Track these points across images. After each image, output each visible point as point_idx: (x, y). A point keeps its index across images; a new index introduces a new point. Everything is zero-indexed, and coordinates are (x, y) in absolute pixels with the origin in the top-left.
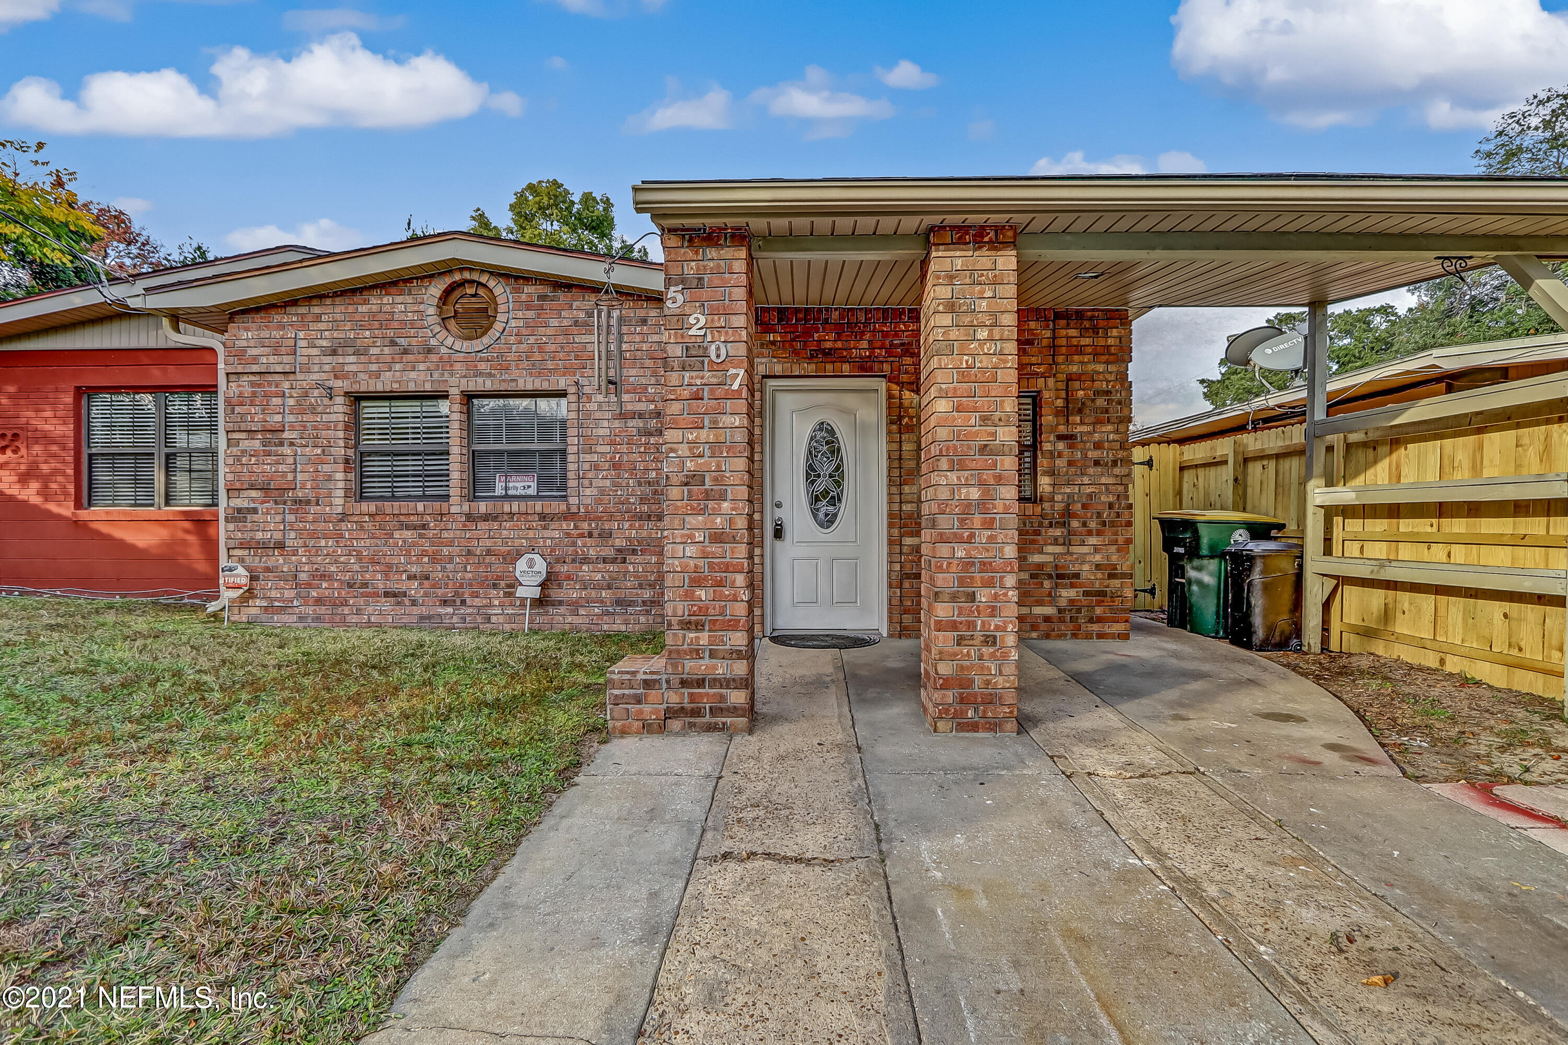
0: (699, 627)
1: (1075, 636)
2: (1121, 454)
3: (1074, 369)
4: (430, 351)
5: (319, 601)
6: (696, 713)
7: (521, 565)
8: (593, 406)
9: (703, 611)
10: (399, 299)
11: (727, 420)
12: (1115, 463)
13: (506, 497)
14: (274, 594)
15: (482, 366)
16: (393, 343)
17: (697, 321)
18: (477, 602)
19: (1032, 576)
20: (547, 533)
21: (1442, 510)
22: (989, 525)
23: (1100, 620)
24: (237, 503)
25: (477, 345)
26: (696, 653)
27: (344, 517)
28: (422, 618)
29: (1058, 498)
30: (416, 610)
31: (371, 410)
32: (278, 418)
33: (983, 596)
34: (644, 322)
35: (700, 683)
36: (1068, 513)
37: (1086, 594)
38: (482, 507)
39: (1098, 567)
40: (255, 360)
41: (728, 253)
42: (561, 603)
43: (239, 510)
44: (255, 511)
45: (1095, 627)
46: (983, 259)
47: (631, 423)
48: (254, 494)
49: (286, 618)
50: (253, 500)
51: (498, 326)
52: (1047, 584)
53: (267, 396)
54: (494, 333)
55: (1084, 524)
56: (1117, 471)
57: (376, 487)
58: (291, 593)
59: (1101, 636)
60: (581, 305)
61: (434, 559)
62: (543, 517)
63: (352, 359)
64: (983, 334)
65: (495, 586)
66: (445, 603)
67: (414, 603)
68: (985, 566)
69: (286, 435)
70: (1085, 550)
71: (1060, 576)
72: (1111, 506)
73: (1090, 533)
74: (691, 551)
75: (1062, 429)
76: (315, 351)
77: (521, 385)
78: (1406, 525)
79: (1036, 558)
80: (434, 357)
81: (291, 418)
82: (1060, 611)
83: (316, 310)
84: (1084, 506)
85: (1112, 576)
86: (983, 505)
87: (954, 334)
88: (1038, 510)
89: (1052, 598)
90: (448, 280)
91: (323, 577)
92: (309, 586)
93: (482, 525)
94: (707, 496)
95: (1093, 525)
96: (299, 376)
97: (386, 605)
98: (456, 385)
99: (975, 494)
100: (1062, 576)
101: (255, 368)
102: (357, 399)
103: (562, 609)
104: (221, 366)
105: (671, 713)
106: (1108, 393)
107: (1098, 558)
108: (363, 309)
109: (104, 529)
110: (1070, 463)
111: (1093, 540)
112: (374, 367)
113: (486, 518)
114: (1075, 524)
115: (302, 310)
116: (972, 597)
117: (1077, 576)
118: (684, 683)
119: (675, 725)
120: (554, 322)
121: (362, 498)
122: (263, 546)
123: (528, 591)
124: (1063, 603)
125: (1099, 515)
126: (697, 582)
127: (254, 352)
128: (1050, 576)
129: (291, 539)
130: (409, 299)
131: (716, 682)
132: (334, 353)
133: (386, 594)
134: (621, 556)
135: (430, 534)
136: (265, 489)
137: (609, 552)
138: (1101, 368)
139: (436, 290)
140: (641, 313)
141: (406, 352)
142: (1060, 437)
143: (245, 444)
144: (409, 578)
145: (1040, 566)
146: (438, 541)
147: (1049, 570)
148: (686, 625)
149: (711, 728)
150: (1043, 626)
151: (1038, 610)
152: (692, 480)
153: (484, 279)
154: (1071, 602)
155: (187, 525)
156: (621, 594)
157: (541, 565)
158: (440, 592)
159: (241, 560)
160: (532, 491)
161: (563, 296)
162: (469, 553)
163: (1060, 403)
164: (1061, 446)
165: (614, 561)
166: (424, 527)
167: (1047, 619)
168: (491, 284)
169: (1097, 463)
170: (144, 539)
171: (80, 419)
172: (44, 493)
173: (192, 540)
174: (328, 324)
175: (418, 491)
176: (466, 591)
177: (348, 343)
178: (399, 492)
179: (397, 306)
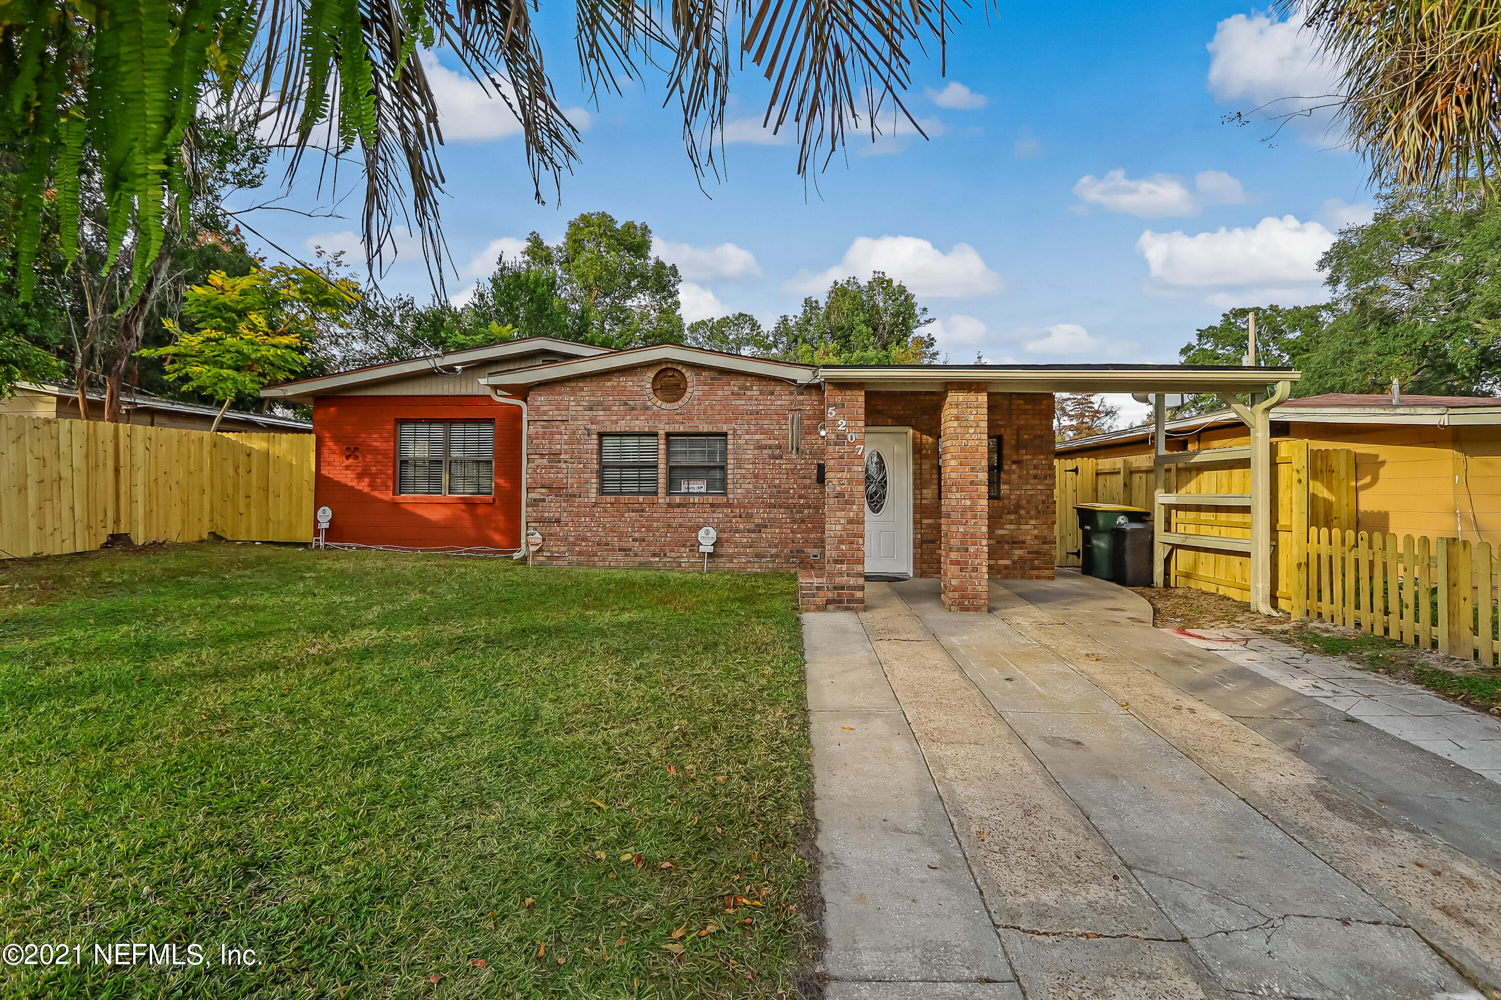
0: (842, 562)
1: (1023, 577)
2: (1049, 472)
3: (1022, 422)
4: (647, 408)
5: (580, 553)
6: (841, 602)
7: (701, 533)
8: (741, 442)
9: (844, 555)
10: (630, 378)
11: (855, 468)
12: (1045, 478)
13: (688, 493)
14: (554, 549)
15: (677, 417)
16: (626, 404)
17: (842, 424)
18: (673, 555)
19: (997, 542)
20: (715, 515)
22: (975, 517)
23: (1037, 568)
24: (533, 495)
25: (675, 405)
26: (841, 574)
27: (596, 504)
28: (641, 563)
29: (1013, 497)
30: (637, 559)
31: (607, 441)
32: (558, 447)
33: (972, 549)
34: (772, 393)
35: (842, 588)
36: (1018, 506)
37: (1029, 553)
38: (678, 499)
39: (1036, 537)
40: (545, 413)
41: (856, 392)
42: (722, 556)
43: (535, 500)
44: (544, 500)
45: (1035, 572)
46: (972, 397)
47: (765, 452)
48: (543, 490)
49: (560, 563)
50: (542, 494)
51: (687, 395)
52: (1006, 547)
53: (552, 433)
54: (686, 398)
55: (1028, 513)
56: (1047, 482)
57: (610, 486)
58: (565, 549)
59: (1038, 577)
60: (735, 385)
61: (649, 529)
62: (712, 505)
63: (601, 413)
64: (972, 431)
65: (684, 546)
66: (654, 555)
67: (636, 555)
68: (973, 536)
69: (562, 456)
70: (1028, 527)
71: (1014, 543)
72: (1043, 502)
73: (1031, 518)
74: (838, 527)
75: (1015, 457)
76: (580, 408)
77: (701, 429)
79: (1001, 532)
80: (649, 412)
81: (566, 447)
82: (1014, 562)
83: (581, 384)
84: (1028, 502)
85: (1044, 543)
86: (971, 508)
87: (959, 430)
88: (1001, 504)
89: (1008, 555)
90: (659, 368)
91: (583, 540)
92: (575, 544)
93: (677, 510)
94: (847, 502)
95: (1033, 513)
96: (571, 422)
97: (620, 556)
98: (662, 429)
99: (968, 503)
100: (1016, 543)
101: (545, 418)
102: (601, 435)
104: (525, 416)
105: (829, 602)
106: (1041, 436)
107: (1036, 532)
108: (608, 384)
109: (410, 508)
110: (1020, 477)
111: (1033, 522)
112: (614, 418)
113: (679, 506)
114: (1022, 512)
115: (573, 384)
116: (967, 550)
117: (1024, 542)
118: (835, 588)
119: (830, 607)
120: (720, 393)
121: (603, 494)
122: (550, 521)
123: (707, 548)
124: (1015, 558)
125: (1037, 507)
126: (841, 542)
127: (545, 408)
128: (1008, 543)
129: (565, 517)
130: (635, 379)
131: (850, 588)
132: (591, 409)
133: (620, 550)
134: (759, 529)
135: (646, 514)
136: (549, 488)
137: (751, 526)
138: (1037, 422)
139: (651, 374)
140: (770, 388)
141: (633, 409)
142: (1014, 462)
143: (539, 462)
144: (635, 540)
145: (1003, 536)
146: (650, 519)
147: (1007, 538)
148: (836, 562)
149: (847, 609)
150: (1005, 572)
151: (1001, 562)
152: (839, 495)
153: (679, 368)
154: (1021, 558)
156: (759, 550)
157: (713, 533)
158: (651, 549)
159: (535, 529)
160: (704, 490)
161: (725, 379)
162: (669, 526)
163: (1013, 442)
164: (1014, 467)
165: (754, 532)
166: (642, 511)
167: (1006, 567)
168: (684, 371)
169: (1035, 477)
170: (436, 515)
171: (396, 439)
172: (372, 485)
173: (466, 516)
174: (588, 392)
175: (636, 489)
176: (667, 549)
177: (599, 404)
178: (624, 490)
179: (628, 383)
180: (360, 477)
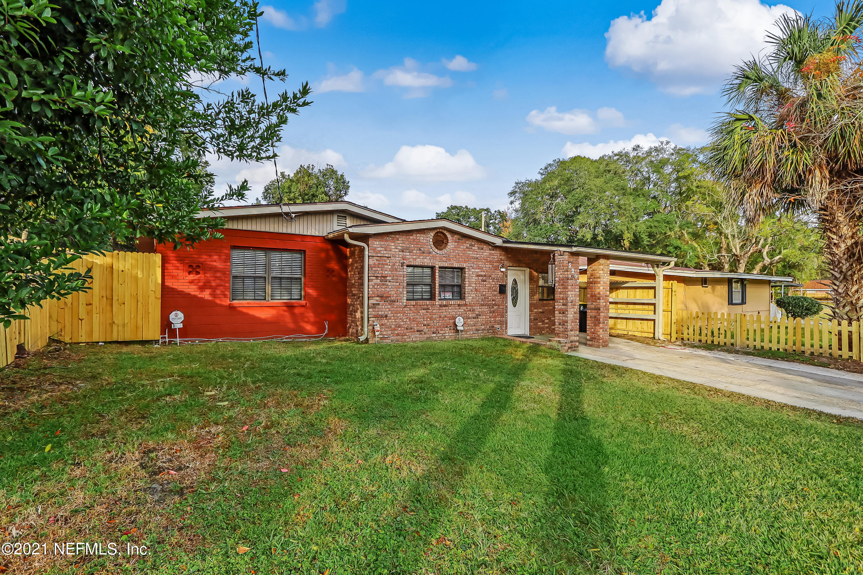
0: (572, 331)
4: (430, 253)
5: (398, 335)
7: (457, 320)
8: (471, 273)
9: (573, 327)
10: (422, 235)
13: (445, 299)
14: (384, 333)
15: (444, 259)
16: (420, 250)
18: (442, 332)
20: (460, 310)
21: (628, 303)
25: (443, 252)
26: (572, 336)
27: (406, 306)
28: (427, 338)
30: (426, 336)
32: (386, 272)
34: (482, 249)
35: (573, 342)
40: (379, 252)
43: (374, 304)
44: (379, 304)
47: (480, 278)
48: (378, 298)
49: (387, 341)
50: (377, 301)
51: (448, 247)
53: (383, 264)
54: (447, 249)
58: (390, 332)
60: (468, 243)
62: (459, 305)
63: (408, 254)
65: (447, 327)
66: (433, 333)
67: (425, 334)
69: (388, 278)
76: (397, 250)
78: (619, 306)
80: (431, 255)
81: (390, 273)
83: (397, 236)
90: (436, 231)
91: (399, 327)
92: (395, 330)
93: (444, 308)
96: (392, 258)
97: (417, 335)
98: (437, 264)
101: (379, 255)
102: (407, 267)
104: (366, 253)
108: (411, 237)
109: (244, 310)
112: (414, 257)
113: (445, 306)
115: (393, 236)
120: (462, 247)
121: (408, 299)
122: (382, 316)
123: (460, 328)
127: (379, 249)
130: (424, 236)
132: (403, 251)
133: (417, 331)
134: (478, 316)
135: (430, 311)
136: (381, 297)
137: (474, 315)
139: (433, 234)
140: (482, 246)
141: (423, 253)
143: (375, 281)
144: (424, 325)
146: (432, 314)
153: (445, 232)
156: (477, 327)
157: (462, 320)
158: (432, 329)
160: (451, 297)
161: (464, 240)
162: (440, 317)
165: (475, 318)
166: (428, 309)
168: (447, 234)
170: (264, 314)
171: (231, 261)
172: (213, 295)
174: (401, 242)
175: (420, 297)
176: (439, 329)
177: (407, 248)
178: (415, 297)
179: (421, 237)
180: (202, 289)
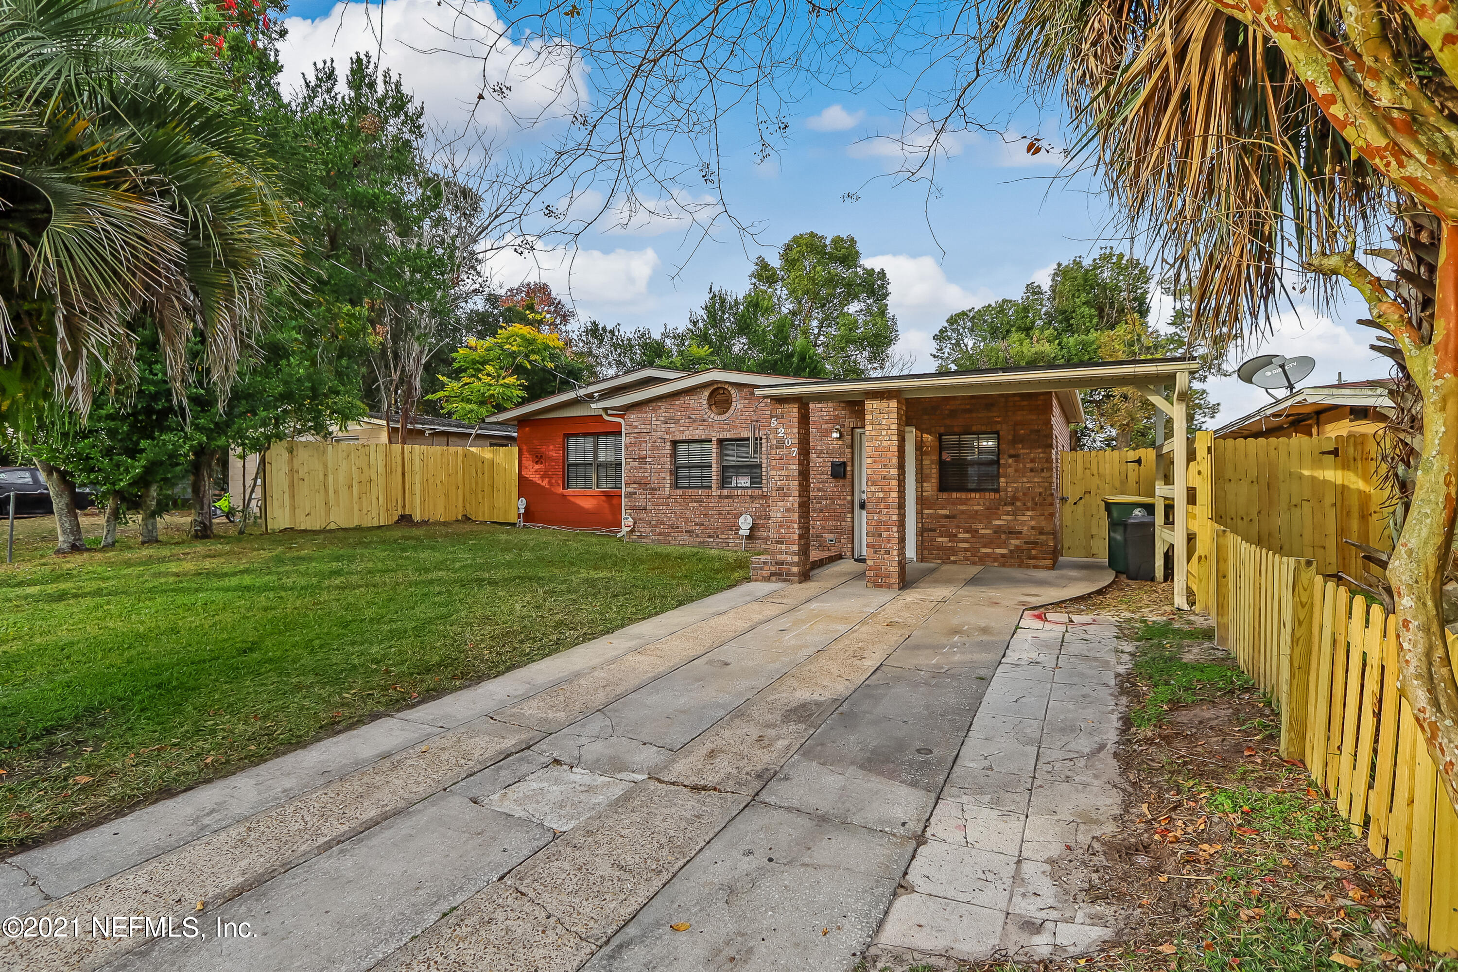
0: (782, 543)
1: (1020, 566)
2: (1046, 465)
3: (1019, 418)
4: (704, 421)
5: (660, 534)
6: (781, 575)
7: (741, 520)
9: (783, 537)
11: (792, 467)
12: (1042, 470)
13: (737, 487)
14: (643, 530)
15: (725, 427)
16: (689, 418)
17: (782, 430)
18: (723, 536)
19: (995, 532)
20: (753, 505)
23: (1034, 558)
24: (629, 490)
25: (724, 417)
26: (781, 553)
27: (670, 496)
28: (700, 543)
29: (1009, 489)
30: (698, 539)
31: (682, 448)
32: (645, 453)
33: (885, 534)
35: (782, 564)
36: (1015, 499)
37: (1026, 543)
38: (726, 492)
39: (1033, 528)
40: (636, 427)
41: (791, 406)
42: (759, 538)
43: (630, 493)
44: (636, 493)
45: (1032, 562)
46: (884, 404)
48: (635, 486)
49: (646, 541)
50: (635, 489)
51: (732, 408)
52: (1003, 536)
53: (640, 443)
54: (731, 411)
55: (1024, 504)
56: (1043, 475)
57: (684, 483)
58: (649, 530)
59: (1035, 567)
61: (706, 515)
62: (751, 497)
63: (673, 426)
64: (884, 433)
65: (731, 530)
66: (710, 537)
67: (697, 536)
68: (886, 523)
69: (647, 460)
70: (1025, 518)
71: (1010, 533)
72: (1040, 494)
73: (1028, 509)
74: (779, 515)
75: (1012, 452)
76: (659, 423)
77: (742, 436)
79: (998, 522)
80: (706, 424)
81: (650, 453)
82: (1011, 551)
83: (659, 404)
84: (1024, 494)
85: (1041, 534)
86: (883, 499)
87: (873, 433)
88: (997, 496)
89: (1004, 545)
90: (712, 388)
91: (661, 523)
92: (656, 527)
93: (726, 501)
94: (785, 495)
95: (1029, 504)
96: (653, 434)
97: (686, 537)
98: (715, 436)
99: (881, 495)
100: (1012, 533)
101: (636, 431)
102: (675, 443)
103: (759, 542)
104: (623, 430)
105: (772, 574)
106: (1038, 431)
107: (1033, 523)
108: (677, 402)
109: (573, 500)
110: (1016, 471)
111: (1029, 513)
112: (682, 429)
113: (727, 497)
114: (1018, 504)
115: (654, 404)
116: (880, 535)
117: (1020, 533)
118: (777, 563)
119: (773, 578)
121: (677, 488)
122: (639, 509)
123: (744, 532)
124: (1012, 547)
125: (1033, 499)
126: (781, 527)
127: (637, 424)
128: (1005, 533)
129: (649, 506)
130: (696, 397)
131: (788, 564)
132: (666, 423)
133: (686, 532)
135: (704, 504)
136: (639, 484)
138: (1034, 417)
139: (707, 393)
141: (694, 422)
142: (1011, 456)
143: (632, 464)
144: (696, 524)
145: (1000, 526)
146: (707, 508)
147: (1003, 529)
148: (778, 542)
149: (786, 581)
150: (1001, 560)
151: (998, 551)
152: (780, 489)
153: (727, 388)
154: (1017, 547)
155: (604, 498)
157: (750, 520)
158: (708, 532)
159: (630, 514)
160: (748, 485)
162: (720, 514)
163: (1010, 437)
164: (1010, 461)
166: (701, 501)
167: (1003, 556)
168: (730, 390)
169: (1032, 470)
170: (587, 504)
171: (565, 449)
172: (550, 483)
173: (606, 505)
174: (664, 411)
176: (719, 532)
177: (671, 418)
178: (692, 485)
179: (691, 401)
180: (543, 477)
